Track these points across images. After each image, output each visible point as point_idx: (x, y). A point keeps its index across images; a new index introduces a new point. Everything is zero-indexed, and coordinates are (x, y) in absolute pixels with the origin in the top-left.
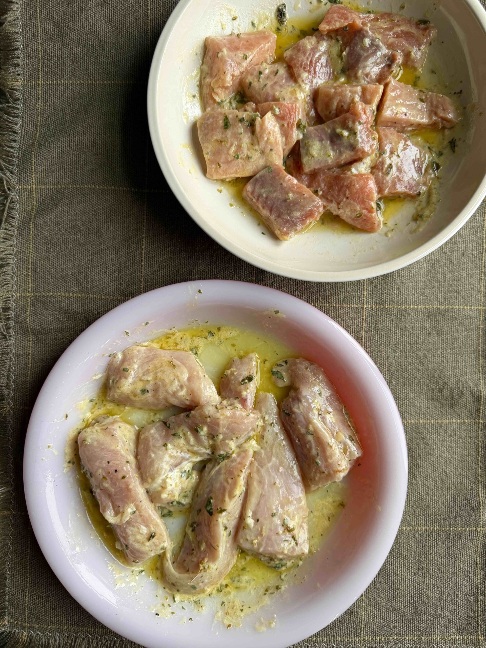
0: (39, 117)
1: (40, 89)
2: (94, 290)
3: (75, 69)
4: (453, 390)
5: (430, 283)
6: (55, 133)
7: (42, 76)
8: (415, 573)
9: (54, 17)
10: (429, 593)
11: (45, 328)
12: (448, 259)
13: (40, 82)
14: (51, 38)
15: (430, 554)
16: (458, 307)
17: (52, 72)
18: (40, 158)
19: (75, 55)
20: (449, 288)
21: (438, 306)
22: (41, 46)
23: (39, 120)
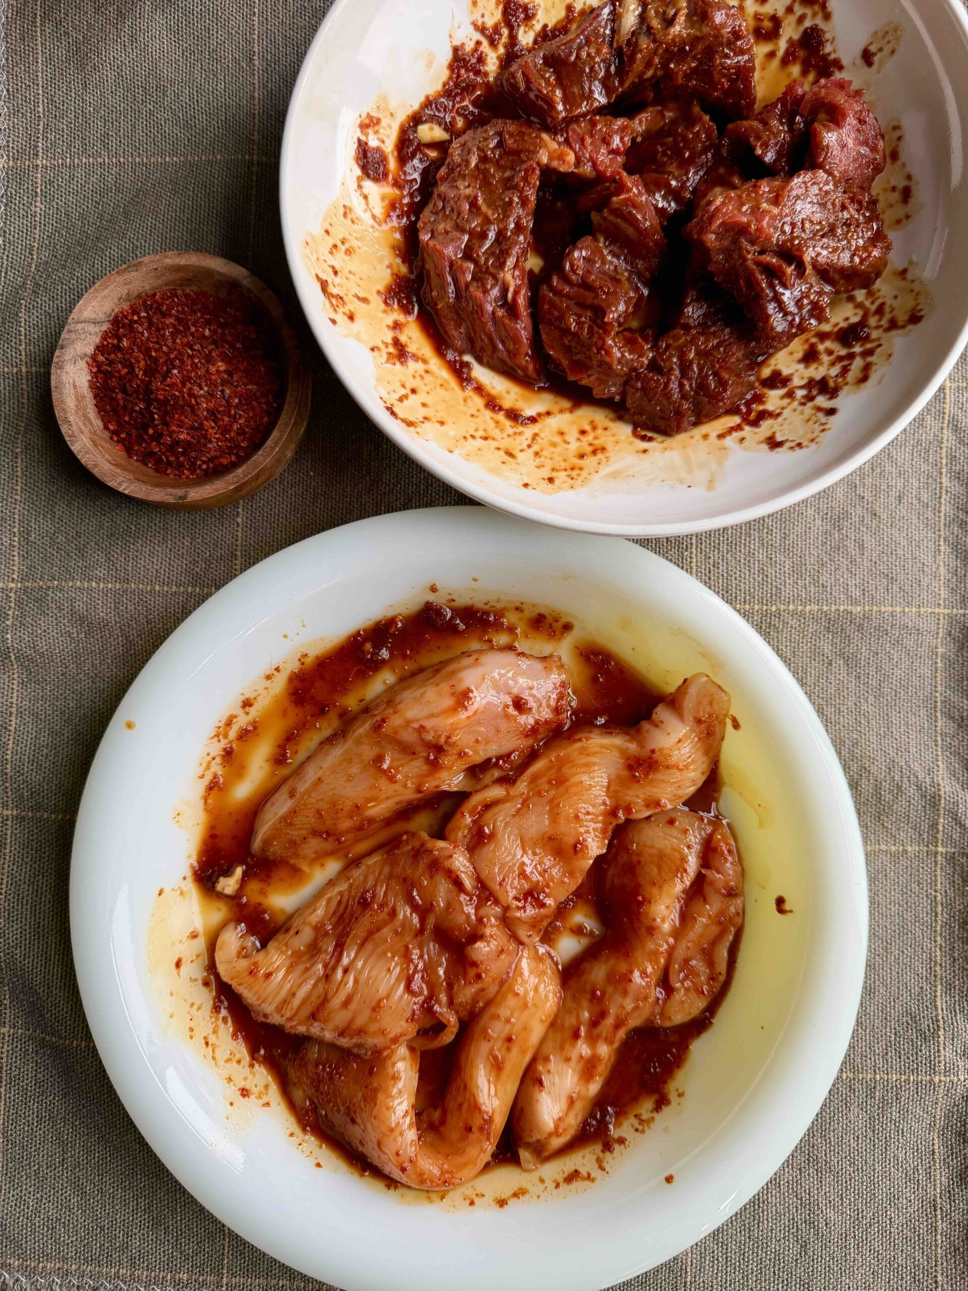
0: (37, 232)
1: (39, 175)
2: (139, 573)
3: (108, 134)
4: (881, 783)
5: (830, 560)
6: (66, 261)
7: (43, 149)
8: (800, 1169)
9: (68, 34)
10: (831, 1215)
11: (43, 653)
12: (867, 509)
13: (39, 162)
14: (62, 74)
15: (834, 1131)
16: (890, 608)
17: (63, 141)
18: (35, 312)
19: (108, 108)
20: (871, 570)
21: (850, 607)
22: (43, 92)
23: (37, 236)
